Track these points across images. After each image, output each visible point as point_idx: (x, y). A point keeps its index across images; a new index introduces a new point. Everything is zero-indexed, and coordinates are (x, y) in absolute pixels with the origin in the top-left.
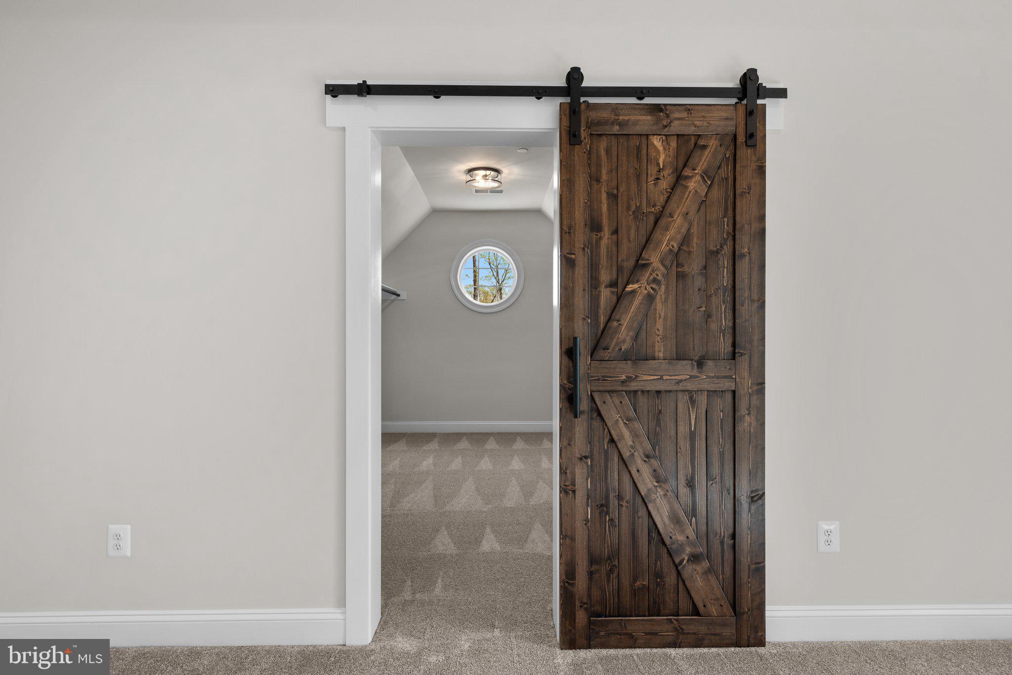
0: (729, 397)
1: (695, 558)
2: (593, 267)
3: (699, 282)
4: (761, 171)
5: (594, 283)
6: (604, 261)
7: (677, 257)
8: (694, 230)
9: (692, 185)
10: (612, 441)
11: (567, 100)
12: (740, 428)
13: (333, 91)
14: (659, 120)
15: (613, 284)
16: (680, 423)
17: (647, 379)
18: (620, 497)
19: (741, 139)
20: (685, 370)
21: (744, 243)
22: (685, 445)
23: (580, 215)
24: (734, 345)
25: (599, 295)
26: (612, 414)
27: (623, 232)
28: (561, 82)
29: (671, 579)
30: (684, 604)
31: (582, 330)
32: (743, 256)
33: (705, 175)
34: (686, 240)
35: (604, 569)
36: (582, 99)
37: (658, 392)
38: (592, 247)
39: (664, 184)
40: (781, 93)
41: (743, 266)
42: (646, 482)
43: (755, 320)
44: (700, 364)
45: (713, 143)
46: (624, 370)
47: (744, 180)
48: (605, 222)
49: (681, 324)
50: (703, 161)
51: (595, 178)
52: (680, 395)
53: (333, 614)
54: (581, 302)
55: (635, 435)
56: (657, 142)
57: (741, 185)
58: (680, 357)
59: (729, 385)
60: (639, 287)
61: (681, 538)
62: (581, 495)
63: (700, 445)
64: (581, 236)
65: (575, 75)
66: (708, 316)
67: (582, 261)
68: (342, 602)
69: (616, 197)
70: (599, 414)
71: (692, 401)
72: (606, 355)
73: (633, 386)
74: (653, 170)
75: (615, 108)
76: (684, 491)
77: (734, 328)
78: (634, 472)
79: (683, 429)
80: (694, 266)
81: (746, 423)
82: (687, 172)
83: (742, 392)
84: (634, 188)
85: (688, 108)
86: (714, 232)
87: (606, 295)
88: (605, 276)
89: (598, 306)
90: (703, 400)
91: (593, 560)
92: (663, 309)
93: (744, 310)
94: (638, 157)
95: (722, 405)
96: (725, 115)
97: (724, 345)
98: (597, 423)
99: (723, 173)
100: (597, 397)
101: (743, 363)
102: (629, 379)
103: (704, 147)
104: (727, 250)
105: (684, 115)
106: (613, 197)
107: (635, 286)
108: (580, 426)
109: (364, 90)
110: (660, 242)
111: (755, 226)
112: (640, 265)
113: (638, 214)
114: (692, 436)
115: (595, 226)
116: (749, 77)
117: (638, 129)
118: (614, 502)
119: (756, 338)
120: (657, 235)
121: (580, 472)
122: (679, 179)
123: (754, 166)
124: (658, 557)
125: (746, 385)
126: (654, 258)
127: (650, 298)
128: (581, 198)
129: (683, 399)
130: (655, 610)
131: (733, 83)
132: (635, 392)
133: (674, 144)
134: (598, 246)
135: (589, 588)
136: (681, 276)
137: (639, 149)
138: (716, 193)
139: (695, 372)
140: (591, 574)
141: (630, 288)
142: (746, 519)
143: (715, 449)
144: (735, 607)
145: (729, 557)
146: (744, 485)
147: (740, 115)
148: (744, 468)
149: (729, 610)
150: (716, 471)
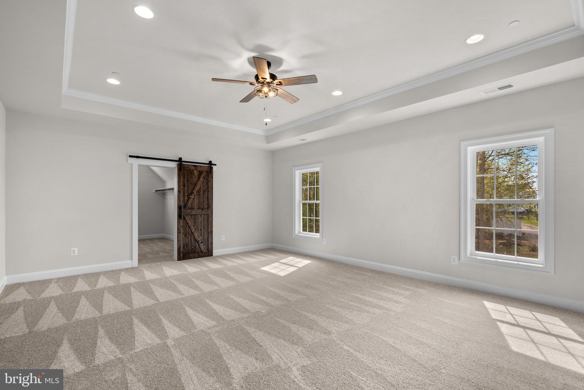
0: (207, 215)
1: (202, 243)
2: (184, 193)
3: (202, 196)
4: (212, 177)
5: (184, 196)
6: (186, 192)
7: (198, 191)
8: (201, 187)
9: (201, 179)
10: (187, 223)
11: (179, 163)
12: (209, 220)
13: (130, 156)
14: (195, 168)
15: (187, 196)
17: (193, 212)
18: (189, 233)
19: (209, 172)
20: (200, 211)
21: (210, 189)
22: (200, 224)
23: (181, 183)
24: (208, 206)
25: (185, 198)
26: (187, 218)
27: (189, 187)
28: (177, 159)
29: (197, 247)
30: (200, 251)
31: (182, 204)
32: (209, 192)
33: (203, 178)
34: (200, 188)
35: (186, 246)
36: (182, 163)
37: (195, 215)
38: (184, 189)
39: (196, 179)
40: (215, 165)
41: (209, 193)
42: (193, 230)
43: (211, 202)
44: (202, 210)
45: (205, 172)
46: (189, 211)
48: (186, 185)
49: (199, 203)
50: (203, 175)
51: (184, 177)
52: (199, 215)
53: (130, 262)
54: (182, 199)
55: (191, 222)
56: (195, 171)
57: (209, 180)
58: (199, 208)
59: (207, 213)
60: (192, 196)
61: (199, 239)
62: (182, 233)
63: (203, 223)
64: (182, 187)
65: (180, 159)
66: (204, 201)
67: (182, 192)
68: (132, 259)
69: (188, 180)
70: (185, 219)
72: (186, 208)
73: (191, 214)
74: (194, 176)
75: (188, 165)
76: (200, 231)
77: (208, 203)
78: (191, 229)
79: (199, 221)
80: (201, 193)
81: (210, 219)
82: (200, 177)
83: (209, 214)
84: (191, 179)
85: (200, 166)
86: (205, 187)
87: (186, 198)
88: (186, 195)
89: (185, 200)
90: (203, 216)
91: (184, 245)
92: (196, 200)
93: (209, 201)
94: (192, 174)
95: (206, 217)
96: (206, 168)
97: (206, 206)
98: (185, 220)
99: (206, 177)
100: (184, 215)
101: (209, 209)
102: (190, 212)
103: (203, 173)
104: (207, 190)
105: (200, 167)
106: (187, 181)
107: (191, 196)
108: (182, 221)
109: (138, 157)
110: (195, 189)
111: (211, 187)
112: (192, 193)
113: (192, 184)
114: (201, 222)
115: (184, 186)
116: (210, 162)
117: (192, 169)
118: (188, 234)
119: (211, 205)
120: (195, 188)
121: (181, 229)
122: (199, 178)
123: (211, 177)
124: (195, 243)
125: (210, 213)
126: (195, 192)
127: (194, 198)
128: (182, 181)
129: (200, 216)
130: (195, 252)
131: (208, 162)
132: (191, 215)
133: (198, 172)
134: (185, 189)
135: (183, 250)
136: (199, 195)
137: (192, 172)
138: (205, 181)
140: (183, 247)
141: (190, 197)
142: (210, 235)
143: (205, 224)
144: (208, 250)
145: (207, 242)
146: (209, 230)
147: (209, 168)
148: (210, 227)
149: (207, 251)
150: (205, 228)
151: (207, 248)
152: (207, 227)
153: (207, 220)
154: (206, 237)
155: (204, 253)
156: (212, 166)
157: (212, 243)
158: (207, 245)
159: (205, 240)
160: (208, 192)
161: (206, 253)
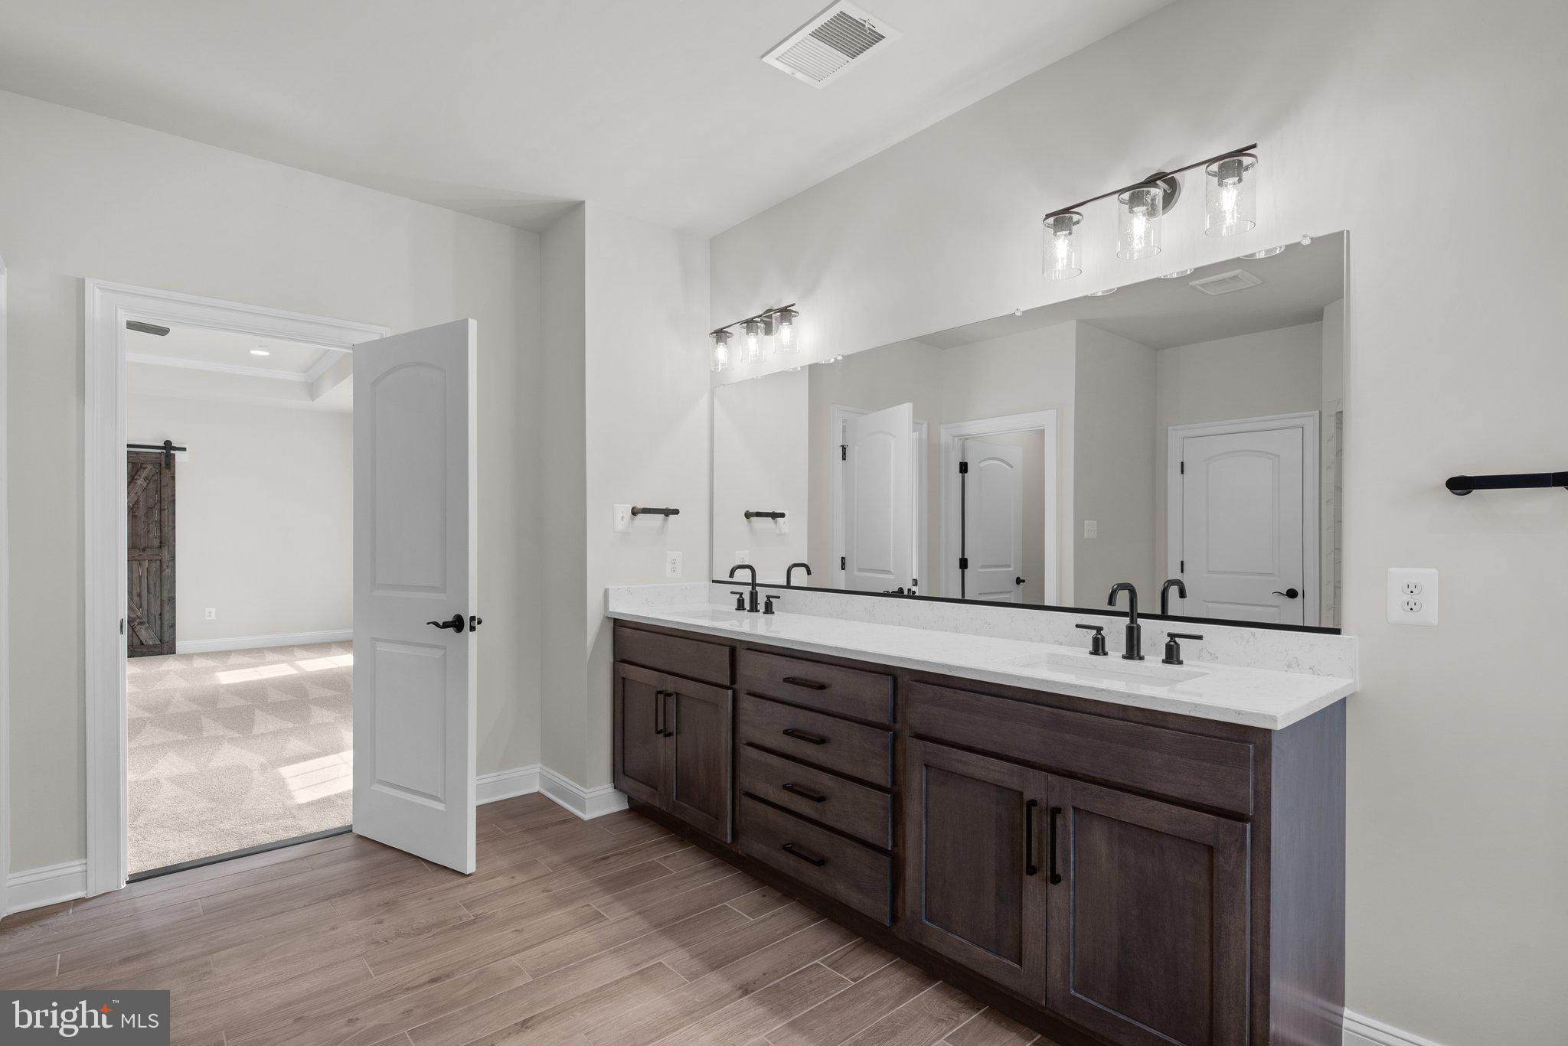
0: (158, 562)
1: (141, 623)
3: (143, 519)
4: (173, 478)
8: (141, 499)
9: (139, 482)
12: (164, 574)
16: (134, 572)
19: (163, 465)
21: (165, 505)
24: (161, 543)
32: (164, 509)
33: (146, 479)
40: (184, 449)
41: (165, 513)
43: (171, 533)
44: (144, 550)
45: (150, 466)
47: (166, 480)
49: (135, 535)
50: (145, 473)
57: (164, 482)
59: (158, 557)
63: (144, 581)
66: (149, 532)
71: (140, 564)
76: (136, 598)
77: (161, 536)
81: (167, 571)
83: (165, 560)
86: (151, 500)
90: (146, 564)
93: (165, 530)
95: (155, 566)
96: (156, 456)
97: (156, 543)
99: (155, 478)
101: (165, 549)
103: (145, 468)
104: (157, 507)
111: (171, 498)
114: (140, 578)
116: (168, 445)
119: (171, 539)
123: (169, 476)
125: (167, 557)
131: (162, 444)
138: (151, 486)
139: (141, 553)
142: (167, 608)
143: (151, 582)
144: (161, 641)
145: (158, 622)
146: (165, 595)
147: (163, 458)
148: (166, 588)
149: (158, 642)
150: (152, 590)
151: (159, 634)
152: (158, 589)
153: (158, 573)
154: (155, 610)
155: (149, 646)
156: (172, 452)
157: (173, 626)
158: (158, 628)
159: (152, 618)
160: (161, 510)
161: (155, 646)
